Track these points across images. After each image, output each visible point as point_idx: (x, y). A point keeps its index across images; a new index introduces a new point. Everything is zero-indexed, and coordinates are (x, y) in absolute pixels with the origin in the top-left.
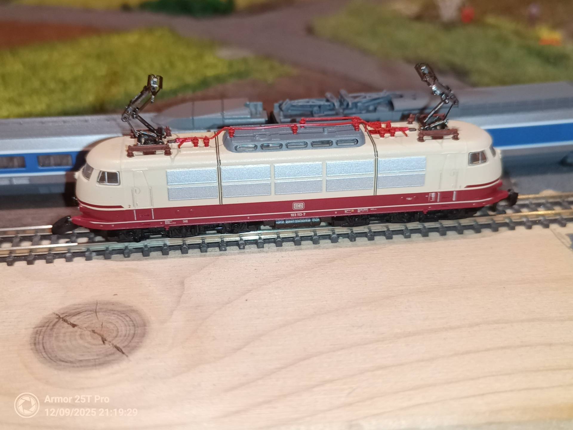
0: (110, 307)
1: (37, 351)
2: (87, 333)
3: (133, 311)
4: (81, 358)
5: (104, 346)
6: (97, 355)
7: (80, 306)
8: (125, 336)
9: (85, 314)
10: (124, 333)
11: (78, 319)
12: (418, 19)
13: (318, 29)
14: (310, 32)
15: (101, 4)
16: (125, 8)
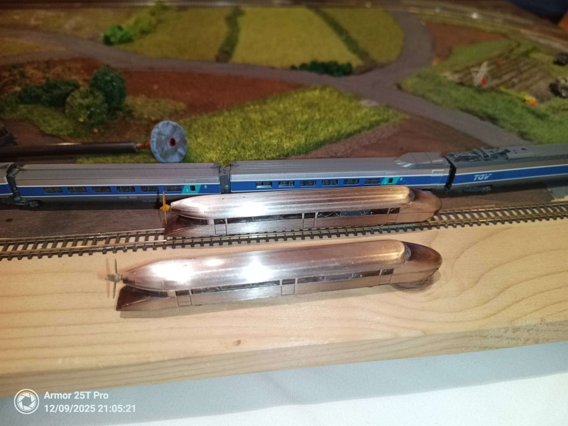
12: (461, 84)
13: (403, 86)
14: (399, 87)
15: (277, 64)
16: (293, 68)
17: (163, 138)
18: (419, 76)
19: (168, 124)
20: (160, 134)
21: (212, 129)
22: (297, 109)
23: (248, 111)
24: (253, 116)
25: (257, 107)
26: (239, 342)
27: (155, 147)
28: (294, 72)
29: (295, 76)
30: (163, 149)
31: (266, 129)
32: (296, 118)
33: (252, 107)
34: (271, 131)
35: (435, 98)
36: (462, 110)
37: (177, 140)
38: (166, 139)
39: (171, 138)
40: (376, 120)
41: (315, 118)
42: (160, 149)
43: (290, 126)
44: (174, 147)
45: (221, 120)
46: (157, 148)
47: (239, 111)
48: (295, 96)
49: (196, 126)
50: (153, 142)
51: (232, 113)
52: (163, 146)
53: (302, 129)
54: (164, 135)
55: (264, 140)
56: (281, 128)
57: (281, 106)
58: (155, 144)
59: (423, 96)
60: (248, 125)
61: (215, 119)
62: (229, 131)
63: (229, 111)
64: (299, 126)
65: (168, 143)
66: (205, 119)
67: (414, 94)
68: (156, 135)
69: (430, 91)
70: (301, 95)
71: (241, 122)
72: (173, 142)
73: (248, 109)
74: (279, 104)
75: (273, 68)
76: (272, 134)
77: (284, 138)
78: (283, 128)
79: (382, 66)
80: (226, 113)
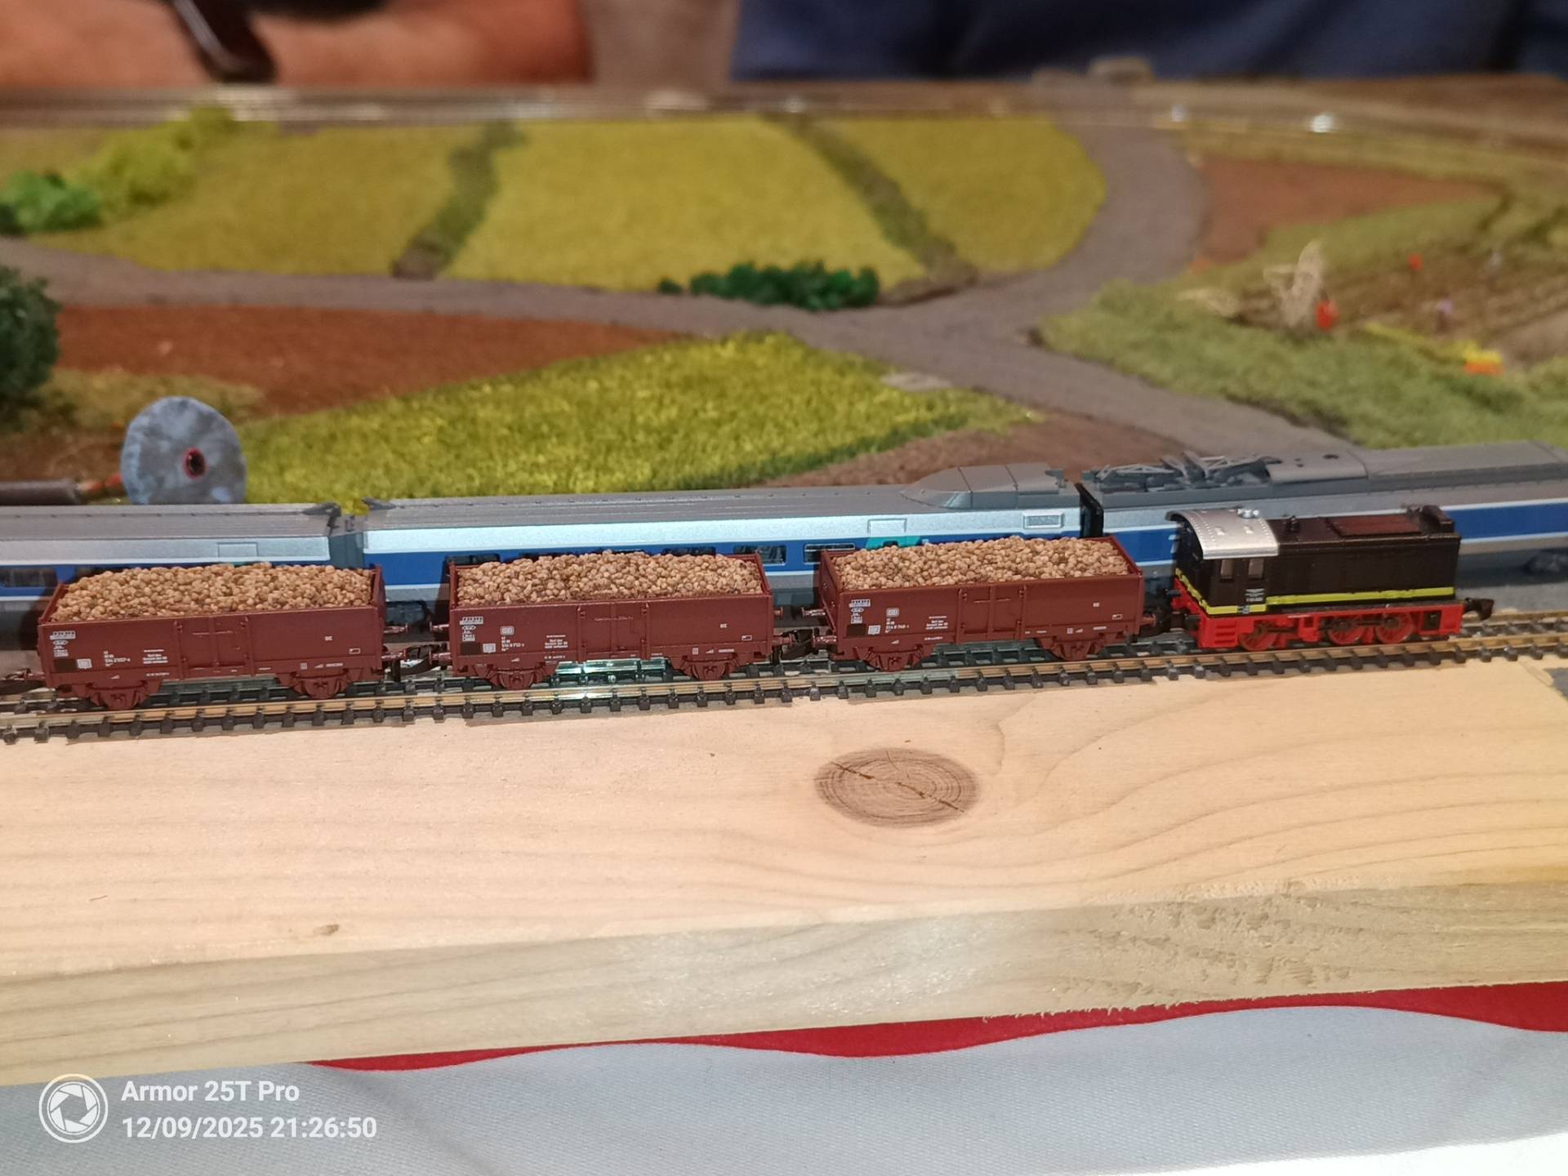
0: (908, 756)
1: (834, 805)
2: (891, 785)
3: (944, 760)
4: (901, 814)
5: (923, 800)
6: (922, 810)
7: (864, 755)
8: (948, 789)
9: (877, 763)
10: (945, 786)
11: (870, 770)
12: (1241, 320)
13: (1050, 335)
14: (1036, 339)
15: (612, 280)
16: (667, 288)
17: (165, 446)
18: (1107, 305)
19: (183, 405)
20: (153, 432)
21: (339, 446)
22: (642, 394)
23: (472, 401)
24: (484, 413)
25: (507, 389)
26: (333, 929)
27: (134, 470)
28: (668, 301)
29: (666, 311)
30: (160, 481)
31: (526, 447)
32: (633, 417)
33: (487, 389)
34: (539, 451)
35: (1151, 366)
36: (1233, 398)
37: (212, 460)
38: (176, 451)
39: (190, 450)
40: (917, 419)
41: (702, 415)
42: (150, 479)
43: (611, 435)
44: (199, 479)
45: (375, 423)
46: (141, 476)
47: (442, 398)
48: (648, 359)
49: (284, 441)
50: (130, 455)
51: (415, 405)
52: (162, 473)
53: (647, 446)
54: (169, 438)
55: (512, 475)
56: (577, 444)
57: (593, 385)
58: (135, 463)
59: (1109, 363)
60: (462, 436)
61: (355, 421)
62: (394, 452)
63: (406, 400)
64: (641, 437)
65: (180, 466)
66: (322, 421)
67: (1080, 357)
68: (140, 436)
69: (1136, 346)
70: (668, 358)
71: (441, 429)
72: (196, 464)
73: (474, 394)
74: (585, 380)
75: (593, 290)
76: (541, 459)
77: (578, 469)
78: (584, 444)
79: (997, 283)
80: (395, 406)
